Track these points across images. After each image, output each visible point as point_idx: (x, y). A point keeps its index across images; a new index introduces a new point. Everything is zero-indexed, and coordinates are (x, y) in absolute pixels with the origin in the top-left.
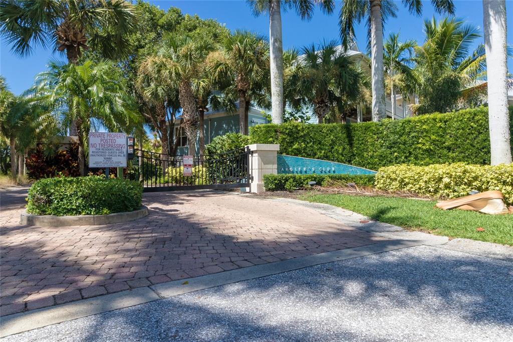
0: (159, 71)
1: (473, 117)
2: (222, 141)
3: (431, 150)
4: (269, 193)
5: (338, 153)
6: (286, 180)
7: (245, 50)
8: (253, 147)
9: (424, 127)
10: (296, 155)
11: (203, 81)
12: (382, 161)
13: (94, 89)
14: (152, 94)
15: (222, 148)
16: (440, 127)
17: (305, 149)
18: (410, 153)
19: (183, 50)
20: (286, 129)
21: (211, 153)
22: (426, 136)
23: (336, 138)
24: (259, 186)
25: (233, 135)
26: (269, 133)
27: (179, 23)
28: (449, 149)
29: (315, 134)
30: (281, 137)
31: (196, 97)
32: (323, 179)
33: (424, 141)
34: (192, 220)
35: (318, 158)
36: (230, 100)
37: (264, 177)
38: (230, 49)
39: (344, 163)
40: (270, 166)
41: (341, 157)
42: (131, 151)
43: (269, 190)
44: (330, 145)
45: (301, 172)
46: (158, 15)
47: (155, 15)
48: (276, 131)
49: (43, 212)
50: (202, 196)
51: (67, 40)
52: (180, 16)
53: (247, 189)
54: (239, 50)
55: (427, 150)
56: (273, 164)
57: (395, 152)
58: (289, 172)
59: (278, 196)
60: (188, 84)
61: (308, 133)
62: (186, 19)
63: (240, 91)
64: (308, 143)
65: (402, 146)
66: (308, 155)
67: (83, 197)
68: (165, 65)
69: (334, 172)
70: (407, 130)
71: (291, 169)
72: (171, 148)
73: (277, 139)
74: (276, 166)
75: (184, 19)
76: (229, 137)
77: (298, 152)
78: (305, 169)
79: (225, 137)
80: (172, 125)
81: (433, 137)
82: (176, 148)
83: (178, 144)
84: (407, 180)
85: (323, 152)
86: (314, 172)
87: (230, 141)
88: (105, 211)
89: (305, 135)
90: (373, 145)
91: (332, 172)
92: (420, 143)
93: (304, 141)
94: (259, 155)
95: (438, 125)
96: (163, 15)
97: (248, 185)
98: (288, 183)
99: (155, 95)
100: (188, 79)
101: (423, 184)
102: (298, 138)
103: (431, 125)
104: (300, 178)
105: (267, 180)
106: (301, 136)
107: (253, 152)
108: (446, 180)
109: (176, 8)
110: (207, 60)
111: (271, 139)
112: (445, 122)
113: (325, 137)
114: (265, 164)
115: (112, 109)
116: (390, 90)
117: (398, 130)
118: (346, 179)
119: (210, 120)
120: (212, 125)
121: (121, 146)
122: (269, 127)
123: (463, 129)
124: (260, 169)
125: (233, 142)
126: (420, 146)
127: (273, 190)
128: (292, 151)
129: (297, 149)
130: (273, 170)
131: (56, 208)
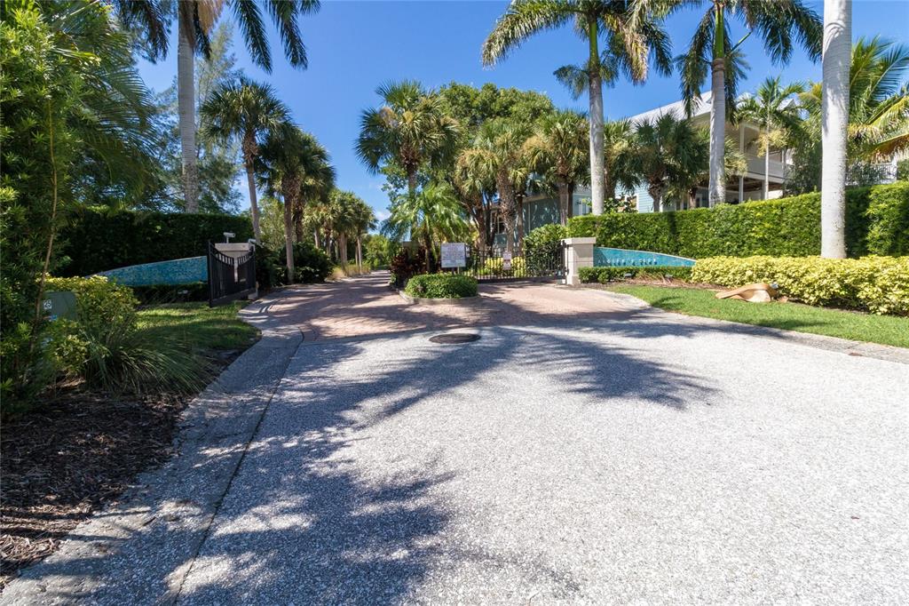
0: (477, 164)
1: (813, 203)
2: (540, 234)
3: (766, 239)
4: (583, 285)
5: (663, 243)
6: (600, 272)
7: (565, 132)
8: (568, 241)
9: (758, 214)
10: (615, 246)
11: (520, 171)
12: (713, 250)
13: (437, 207)
14: (470, 188)
15: (539, 240)
16: (776, 214)
17: (625, 240)
18: (744, 242)
19: (499, 140)
20: (605, 220)
21: (529, 246)
22: (760, 224)
23: (662, 227)
24: (574, 278)
25: (551, 226)
26: (587, 226)
27: (495, 101)
28: (785, 237)
29: (637, 224)
30: (599, 228)
31: (514, 186)
32: (637, 271)
33: (758, 230)
34: (514, 303)
35: (640, 249)
36: (551, 184)
37: (579, 269)
38: (548, 132)
39: (670, 254)
40: (585, 259)
41: (666, 246)
42: (468, 255)
43: (584, 282)
44: (654, 235)
45: (619, 264)
46: (472, 96)
47: (468, 96)
48: (594, 223)
49: (422, 296)
50: (521, 287)
51: (407, 159)
52: (495, 92)
53: (564, 281)
54: (558, 133)
55: (761, 239)
56: (589, 256)
57: (728, 240)
58: (606, 264)
59: (591, 287)
60: (506, 173)
61: (629, 223)
62: (502, 94)
63: (561, 175)
64: (629, 234)
65: (735, 236)
66: (629, 247)
67: (444, 287)
68: (482, 158)
69: (656, 263)
70: (740, 217)
71: (609, 261)
72: (488, 236)
73: (595, 231)
74: (592, 259)
75: (499, 94)
76: (547, 229)
77: (617, 244)
78: (623, 261)
79: (543, 229)
80: (489, 210)
81: (767, 225)
82: (494, 236)
83: (495, 231)
84: (717, 273)
85: (646, 242)
86: (634, 264)
87: (548, 233)
88: (458, 296)
89: (625, 226)
90: (703, 233)
91: (653, 263)
92: (754, 232)
93: (625, 232)
94: (575, 249)
95: (774, 212)
96: (477, 95)
97: (564, 277)
98: (601, 275)
99: (473, 188)
100: (505, 167)
101: (731, 277)
102: (617, 229)
103: (767, 211)
104: (615, 271)
105: (582, 273)
106: (622, 227)
107: (568, 246)
108: (749, 273)
109: (491, 82)
110: (525, 147)
111: (589, 231)
112: (782, 208)
113: (648, 227)
114: (580, 257)
115: (450, 222)
116: (765, 151)
117: (730, 217)
118: (664, 271)
119: (530, 203)
120: (532, 209)
121: (461, 252)
122: (587, 219)
123: (800, 216)
124: (576, 262)
125: (551, 234)
126: (753, 234)
127: (587, 282)
128: (611, 243)
129: (615, 240)
130: (589, 263)
131: (429, 294)
